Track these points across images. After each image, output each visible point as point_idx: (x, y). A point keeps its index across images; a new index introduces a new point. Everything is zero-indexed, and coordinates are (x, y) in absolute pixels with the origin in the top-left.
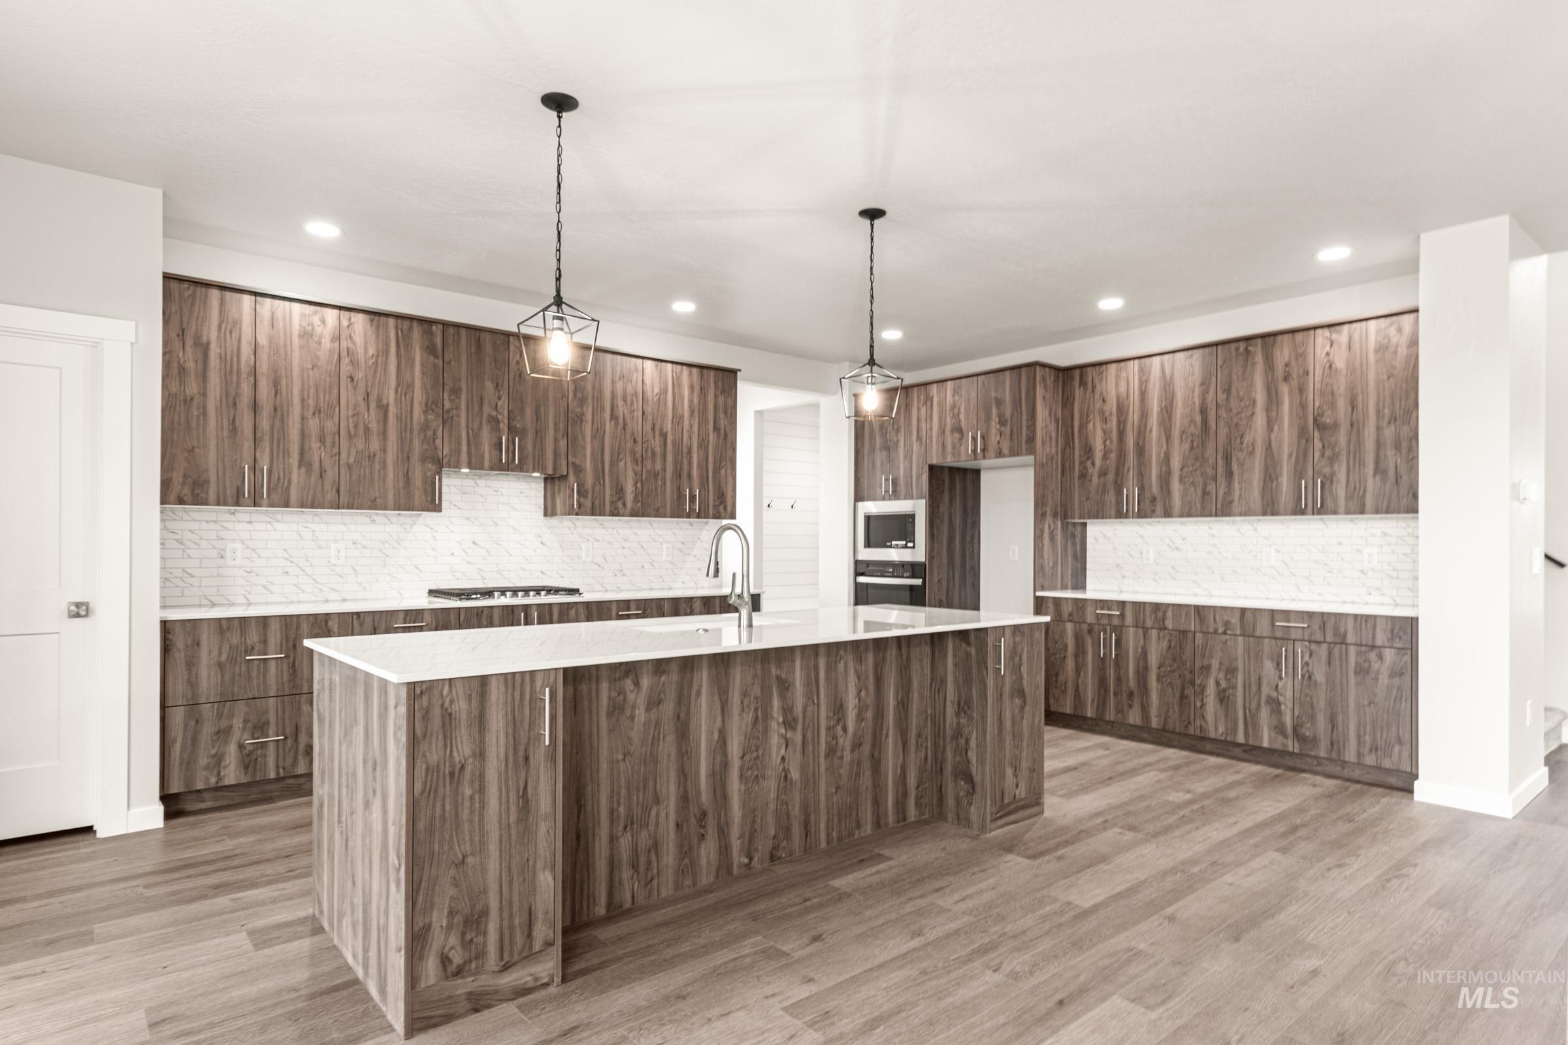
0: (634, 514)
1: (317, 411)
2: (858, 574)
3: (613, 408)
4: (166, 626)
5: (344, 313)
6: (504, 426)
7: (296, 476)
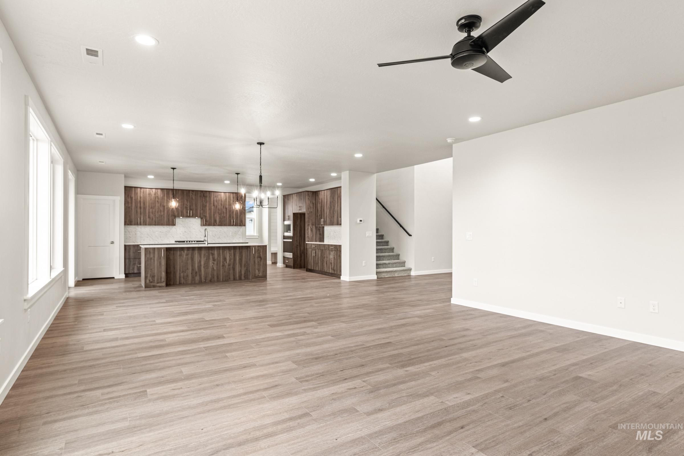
0: (219, 225)
1: (151, 208)
2: (284, 239)
3: (214, 203)
4: (125, 246)
5: (156, 190)
6: (189, 208)
7: (148, 220)
